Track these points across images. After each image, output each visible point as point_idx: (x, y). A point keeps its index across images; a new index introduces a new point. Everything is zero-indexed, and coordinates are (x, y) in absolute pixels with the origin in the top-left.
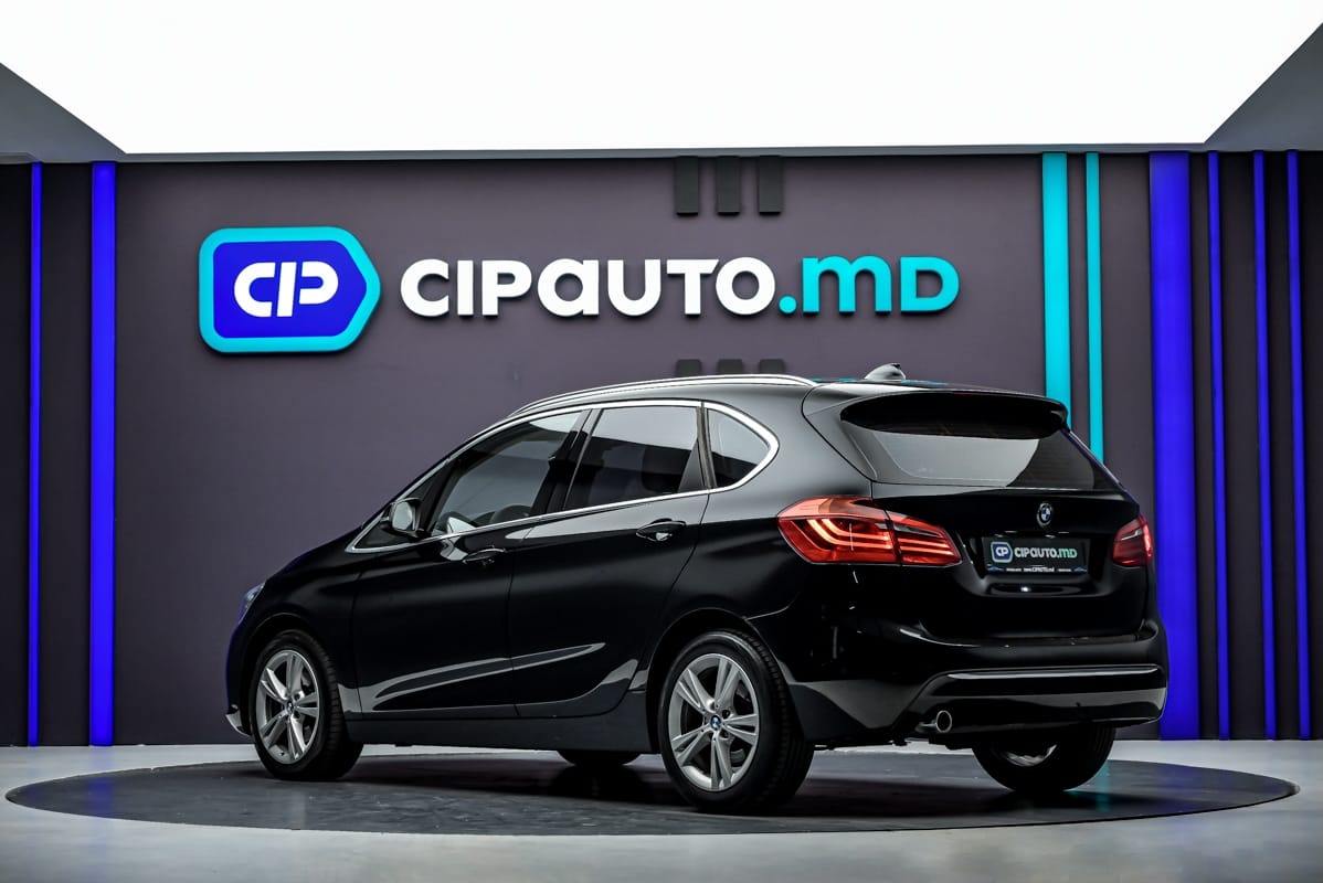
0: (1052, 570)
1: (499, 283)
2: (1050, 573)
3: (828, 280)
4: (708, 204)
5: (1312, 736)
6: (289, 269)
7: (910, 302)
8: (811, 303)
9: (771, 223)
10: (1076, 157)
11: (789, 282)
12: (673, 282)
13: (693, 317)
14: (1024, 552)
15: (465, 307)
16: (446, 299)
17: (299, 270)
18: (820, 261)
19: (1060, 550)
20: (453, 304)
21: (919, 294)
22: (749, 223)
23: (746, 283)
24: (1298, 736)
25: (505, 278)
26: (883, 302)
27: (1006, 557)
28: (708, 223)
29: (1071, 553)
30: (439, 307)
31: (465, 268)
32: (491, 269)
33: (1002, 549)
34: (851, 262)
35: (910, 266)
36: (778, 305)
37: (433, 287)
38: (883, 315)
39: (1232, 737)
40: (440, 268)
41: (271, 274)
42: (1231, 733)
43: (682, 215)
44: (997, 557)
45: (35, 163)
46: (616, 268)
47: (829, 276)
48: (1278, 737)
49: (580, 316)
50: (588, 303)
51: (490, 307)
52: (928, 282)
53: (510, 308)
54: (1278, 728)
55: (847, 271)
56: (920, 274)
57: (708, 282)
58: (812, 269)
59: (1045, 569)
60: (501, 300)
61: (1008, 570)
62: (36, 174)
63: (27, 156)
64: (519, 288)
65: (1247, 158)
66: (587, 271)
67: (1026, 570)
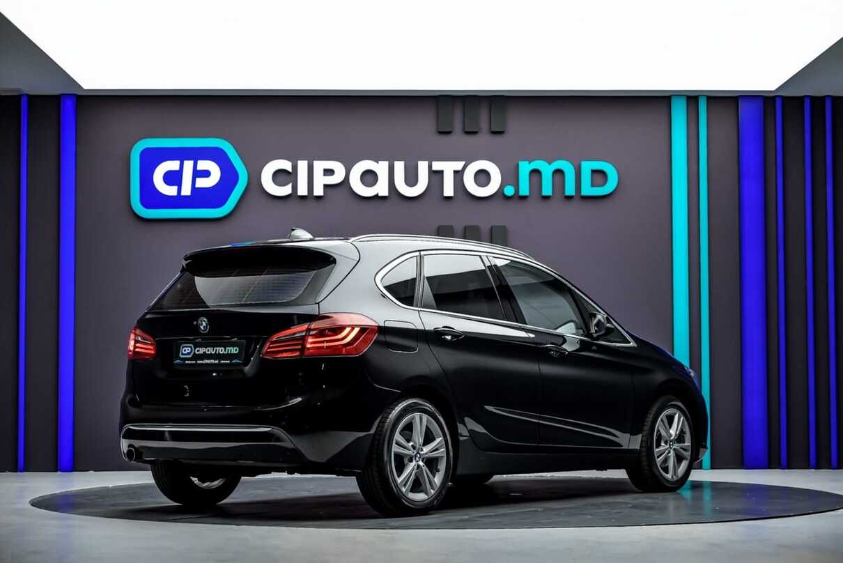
0: (217, 362)
1: (324, 175)
2: (215, 364)
3: (535, 175)
4: (458, 125)
5: (839, 467)
6: (188, 165)
7: (587, 190)
8: (524, 190)
9: (498, 138)
10: (692, 99)
11: (510, 176)
12: (436, 176)
13: (449, 198)
14: (201, 351)
15: (303, 190)
16: (290, 185)
17: (195, 166)
18: (530, 163)
19: (227, 348)
20: (295, 188)
21: (593, 185)
22: (484, 139)
23: (482, 177)
24: (830, 467)
25: (328, 172)
26: (570, 190)
27: (188, 354)
28: (458, 138)
29: (235, 350)
30: (286, 190)
31: (303, 166)
32: (319, 166)
33: (186, 349)
34: (550, 164)
35: (587, 167)
36: (503, 190)
37: (282, 177)
38: (570, 198)
39: (789, 468)
40: (286, 165)
41: (177, 168)
42: (789, 466)
43: (441, 133)
44: (183, 354)
45: (23, 95)
46: (399, 167)
47: (536, 173)
48: (817, 467)
49: (377, 196)
50: (382, 189)
51: (319, 191)
52: (599, 178)
53: (331, 192)
54: (820, 461)
55: (547, 169)
56: (594, 172)
57: (458, 175)
58: (525, 168)
59: (212, 361)
60: (326, 186)
61: (187, 362)
62: (24, 101)
63: (19, 90)
64: (337, 178)
65: (800, 100)
66: (381, 168)
67: (199, 362)
